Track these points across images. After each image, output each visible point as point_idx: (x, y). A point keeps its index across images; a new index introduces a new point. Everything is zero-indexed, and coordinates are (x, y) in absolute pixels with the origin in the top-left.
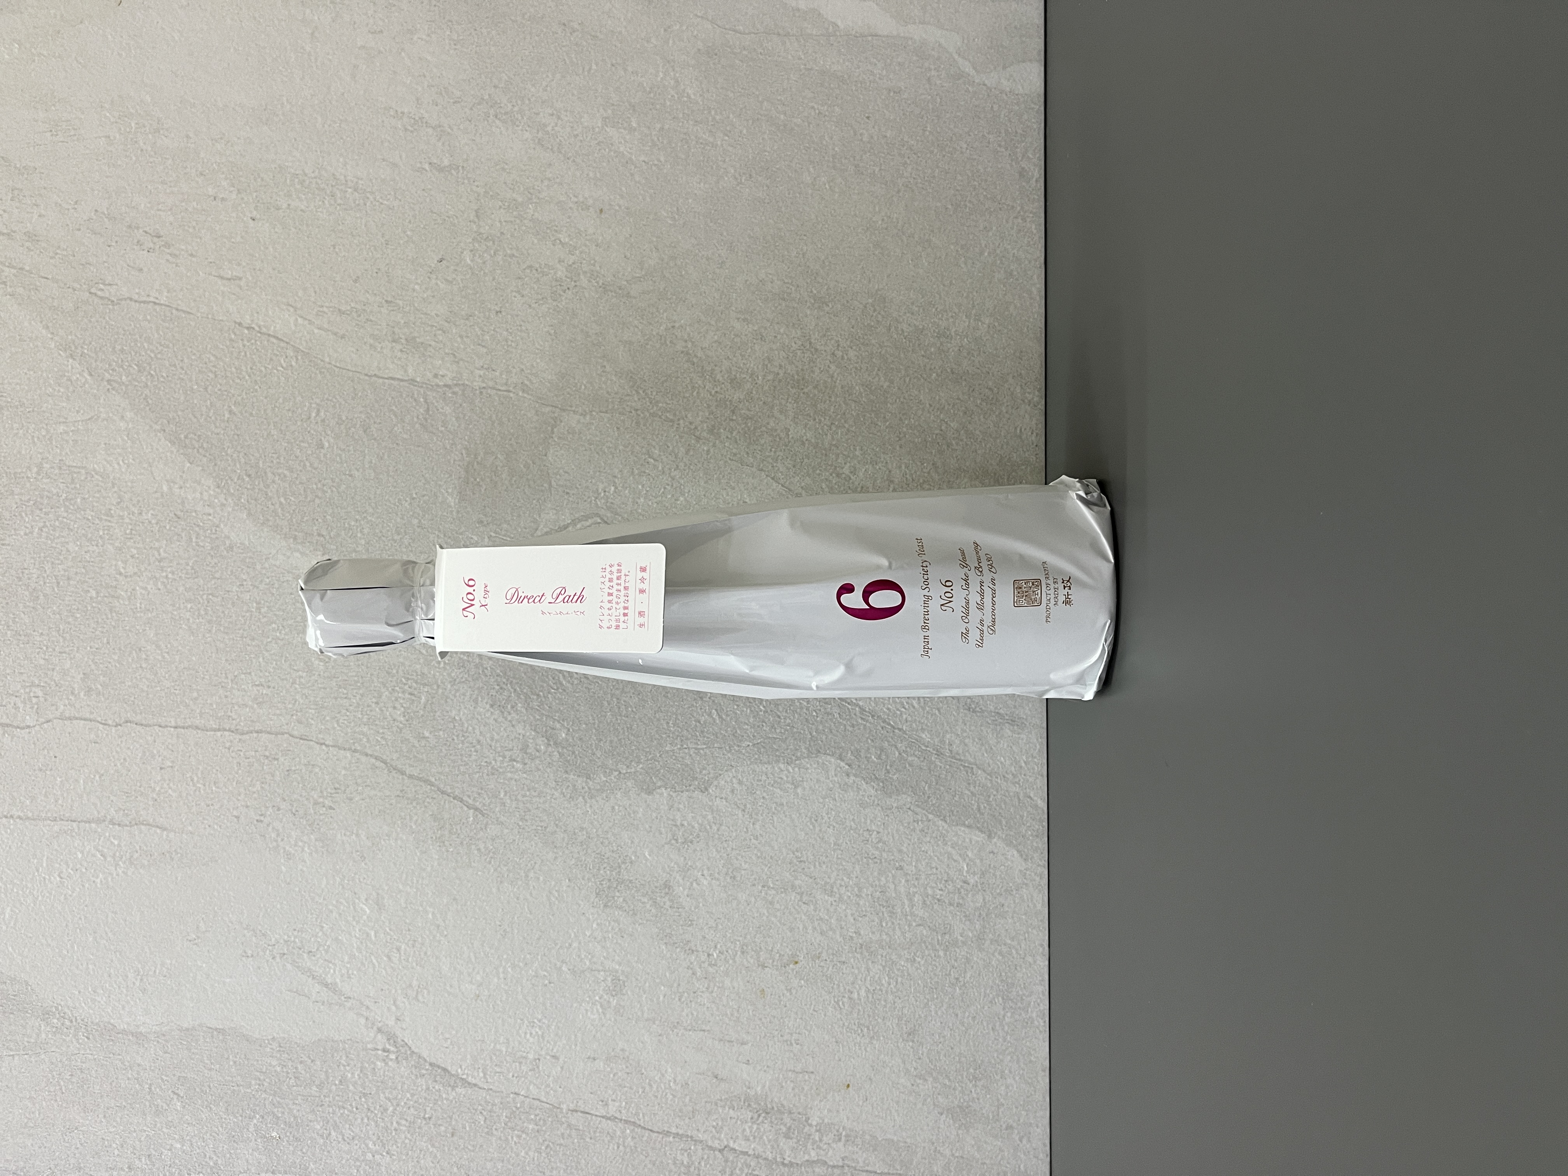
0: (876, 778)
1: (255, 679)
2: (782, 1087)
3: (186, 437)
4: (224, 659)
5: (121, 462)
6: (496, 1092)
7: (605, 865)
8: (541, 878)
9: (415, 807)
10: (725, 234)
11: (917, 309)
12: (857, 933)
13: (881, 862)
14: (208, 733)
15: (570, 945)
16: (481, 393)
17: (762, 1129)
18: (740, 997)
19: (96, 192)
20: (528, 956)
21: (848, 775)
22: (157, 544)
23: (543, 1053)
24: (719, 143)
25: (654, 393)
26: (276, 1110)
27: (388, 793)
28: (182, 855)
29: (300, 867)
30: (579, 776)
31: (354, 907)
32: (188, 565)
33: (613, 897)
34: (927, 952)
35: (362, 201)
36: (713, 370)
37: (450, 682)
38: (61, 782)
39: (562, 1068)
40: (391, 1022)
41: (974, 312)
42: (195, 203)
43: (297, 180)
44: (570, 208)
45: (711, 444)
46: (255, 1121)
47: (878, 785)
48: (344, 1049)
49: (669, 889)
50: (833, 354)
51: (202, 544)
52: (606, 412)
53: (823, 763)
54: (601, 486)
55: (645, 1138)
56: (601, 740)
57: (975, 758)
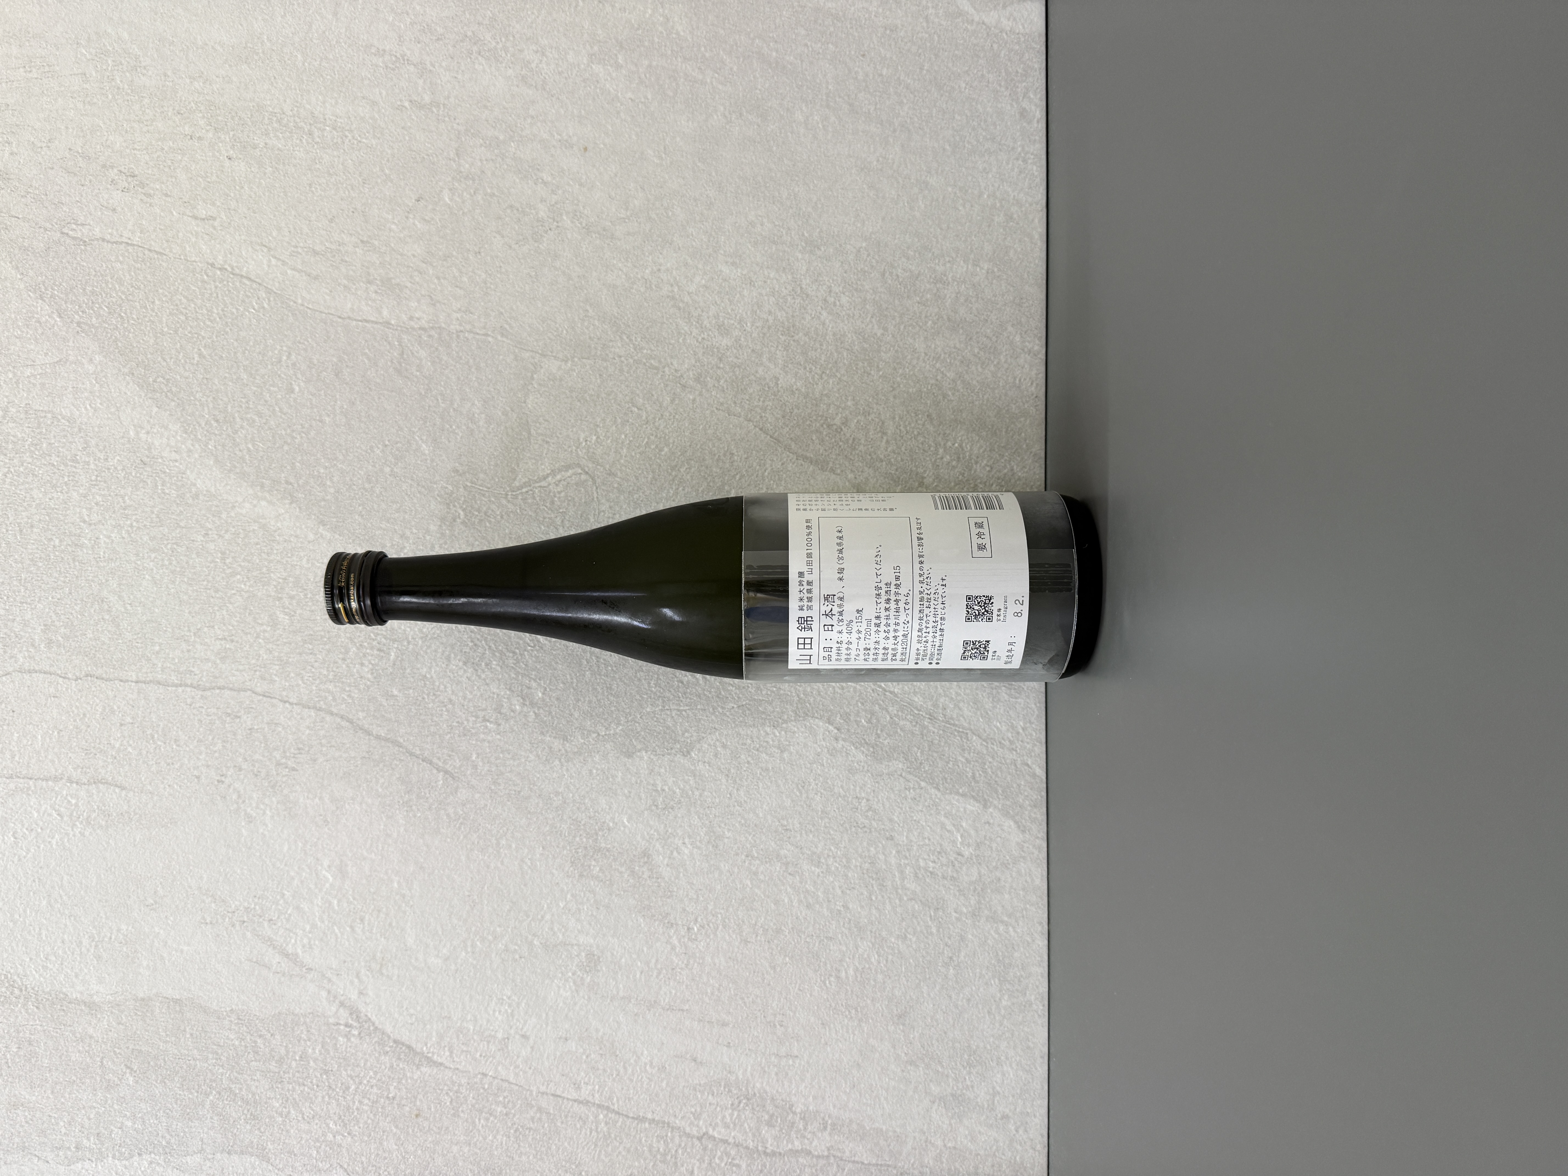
0: (866, 743)
1: (219, 632)
2: (765, 1071)
3: (155, 381)
4: (187, 611)
5: (88, 406)
6: (463, 1072)
7: (581, 832)
8: (514, 846)
9: (382, 770)
10: (714, 174)
11: (912, 253)
12: (846, 907)
13: (871, 832)
14: (170, 688)
15: (543, 917)
16: (458, 336)
17: (743, 1117)
18: (721, 974)
19: (71, 130)
20: (498, 929)
21: (837, 739)
22: (122, 492)
23: (512, 1032)
24: (708, 81)
25: (639, 340)
26: (233, 1086)
27: (353, 754)
28: (141, 816)
29: (261, 831)
30: (555, 738)
31: (317, 874)
32: (153, 512)
33: (589, 867)
34: (919, 929)
35: (339, 140)
36: (699, 315)
37: (422, 638)
38: (18, 737)
39: (532, 1048)
40: (354, 996)
41: (972, 256)
42: (171, 143)
43: (275, 119)
44: (554, 146)
45: (697, 393)
46: (211, 1098)
47: (869, 750)
48: (305, 1023)
49: (648, 858)
50: (825, 300)
51: (167, 491)
52: (588, 358)
53: (811, 727)
54: (582, 436)
55: (619, 1124)
56: (579, 700)
57: (969, 723)
